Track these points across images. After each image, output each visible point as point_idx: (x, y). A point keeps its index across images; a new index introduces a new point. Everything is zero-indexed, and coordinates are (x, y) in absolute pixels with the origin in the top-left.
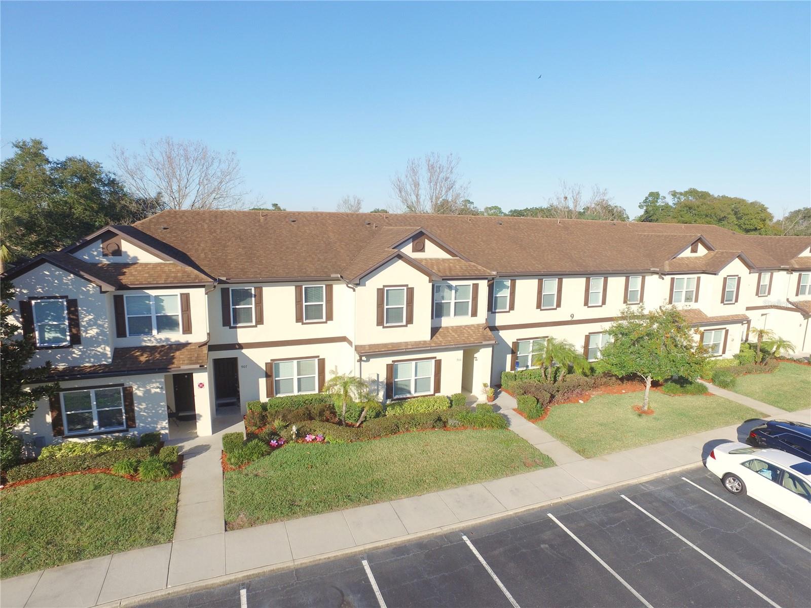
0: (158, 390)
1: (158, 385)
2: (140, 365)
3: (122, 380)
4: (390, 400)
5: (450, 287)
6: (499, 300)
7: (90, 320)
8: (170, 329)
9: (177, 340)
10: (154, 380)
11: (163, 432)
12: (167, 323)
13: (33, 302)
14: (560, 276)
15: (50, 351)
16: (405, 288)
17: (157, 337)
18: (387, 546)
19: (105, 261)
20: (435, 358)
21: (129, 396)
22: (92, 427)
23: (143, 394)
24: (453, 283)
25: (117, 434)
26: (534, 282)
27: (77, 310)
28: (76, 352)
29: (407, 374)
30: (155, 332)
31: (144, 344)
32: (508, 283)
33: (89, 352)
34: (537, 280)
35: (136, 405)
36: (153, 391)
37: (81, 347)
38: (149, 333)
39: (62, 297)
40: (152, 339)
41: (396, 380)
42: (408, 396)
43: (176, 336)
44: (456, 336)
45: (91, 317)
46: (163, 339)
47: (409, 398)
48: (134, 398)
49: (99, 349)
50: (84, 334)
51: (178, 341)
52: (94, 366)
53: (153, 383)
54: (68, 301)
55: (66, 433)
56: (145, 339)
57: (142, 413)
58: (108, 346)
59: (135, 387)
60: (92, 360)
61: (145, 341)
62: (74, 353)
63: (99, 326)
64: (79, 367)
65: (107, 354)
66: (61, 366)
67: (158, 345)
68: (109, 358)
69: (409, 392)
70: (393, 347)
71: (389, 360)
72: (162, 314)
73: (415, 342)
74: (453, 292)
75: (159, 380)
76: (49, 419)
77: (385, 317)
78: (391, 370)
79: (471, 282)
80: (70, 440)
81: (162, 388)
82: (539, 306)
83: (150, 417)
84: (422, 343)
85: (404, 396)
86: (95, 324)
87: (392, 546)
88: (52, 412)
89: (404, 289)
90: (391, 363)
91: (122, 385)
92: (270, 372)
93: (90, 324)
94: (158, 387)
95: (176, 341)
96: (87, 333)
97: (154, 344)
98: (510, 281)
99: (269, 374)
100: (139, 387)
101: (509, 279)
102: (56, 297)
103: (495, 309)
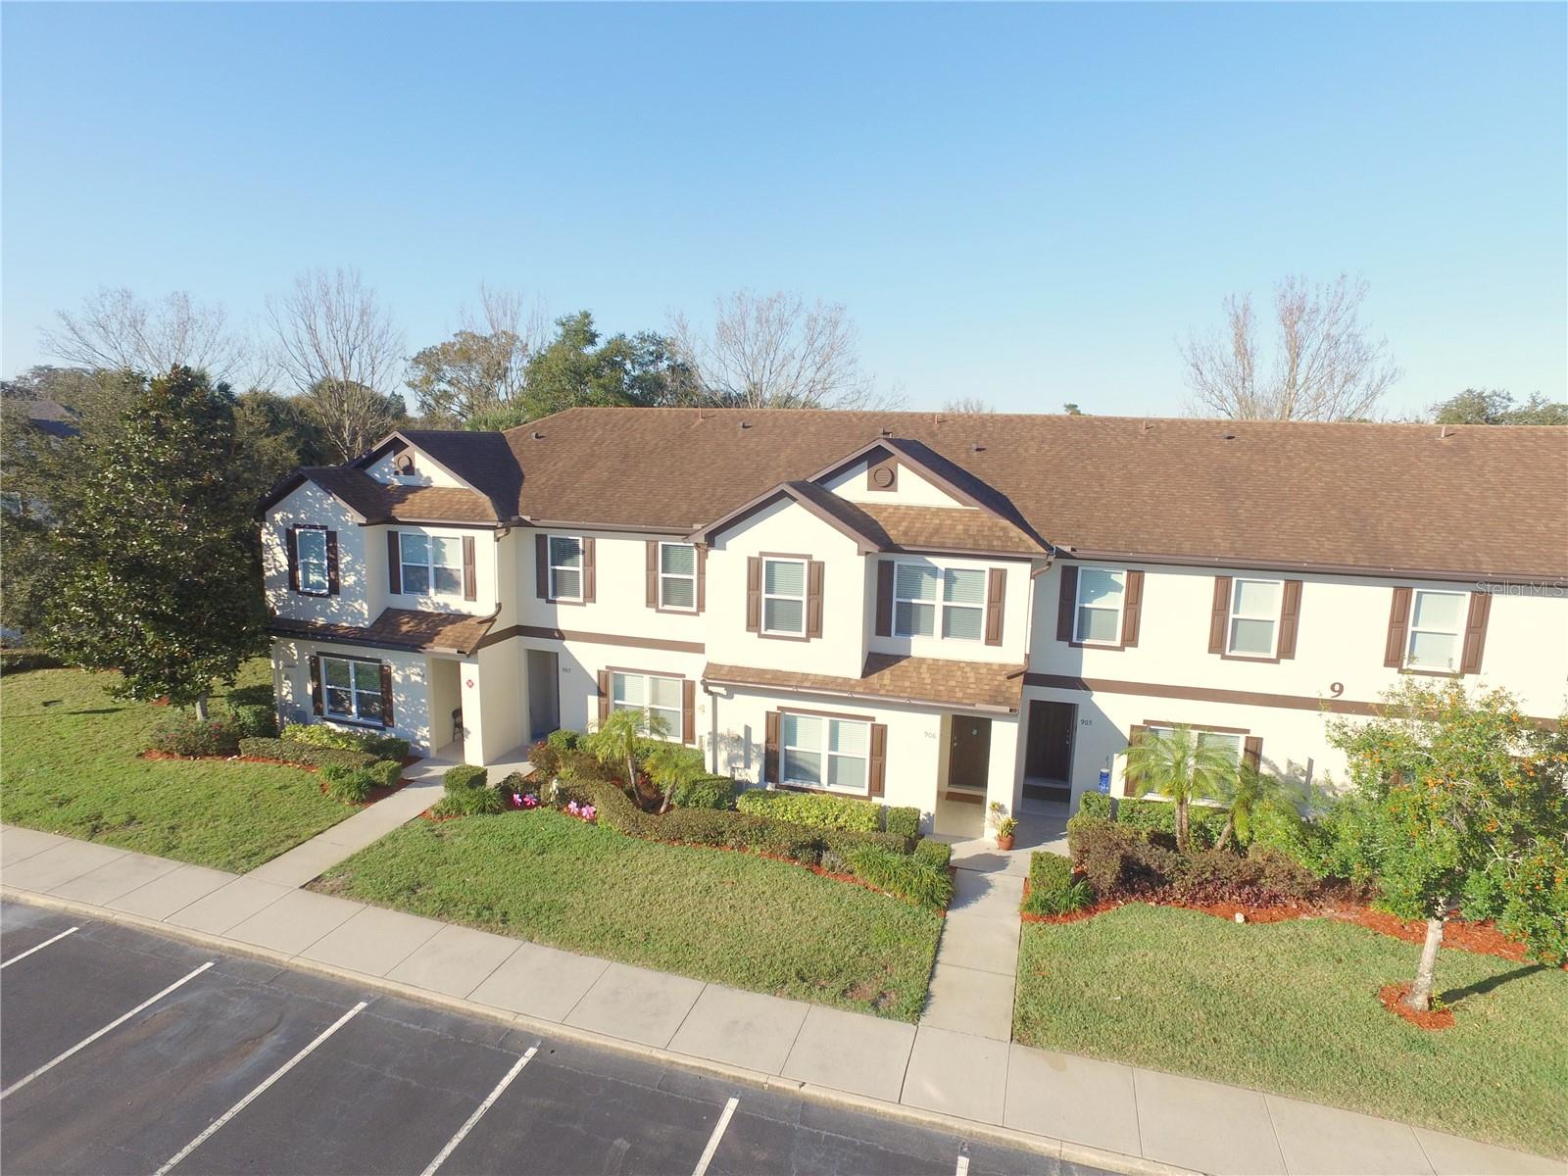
0: (419, 679)
1: (418, 670)
2: (397, 637)
3: (379, 655)
4: (774, 785)
5: (934, 572)
6: (1094, 617)
7: (348, 562)
8: (451, 591)
9: (458, 608)
10: (414, 663)
11: (423, 743)
12: (446, 581)
13: (297, 531)
14: (1295, 574)
15: (311, 599)
16: (805, 561)
17: (435, 600)
18: (418, 1000)
19: (396, 482)
20: (873, 719)
21: (385, 679)
22: (351, 713)
23: (403, 680)
24: (942, 563)
25: (373, 731)
26: (1203, 586)
27: (335, 547)
28: (335, 605)
29: (810, 740)
30: (432, 591)
31: (420, 608)
32: (1121, 578)
33: (347, 607)
34: (1213, 579)
35: (394, 694)
36: (414, 678)
37: (339, 599)
38: (425, 592)
39: (322, 528)
40: (429, 602)
41: (788, 748)
42: (814, 786)
43: (456, 602)
44: (928, 681)
45: (349, 558)
46: (442, 605)
47: (813, 791)
48: (393, 684)
49: (356, 605)
50: (342, 581)
51: (459, 611)
52: (351, 627)
53: (413, 666)
54: (328, 533)
55: (326, 714)
56: (421, 600)
57: (400, 708)
58: (365, 601)
59: (393, 668)
60: (349, 619)
61: (420, 603)
62: (332, 605)
63: (357, 573)
64: (336, 626)
65: (363, 614)
66: (321, 621)
67: (436, 612)
68: (366, 620)
69: (819, 781)
70: (773, 679)
71: (772, 704)
72: (440, 566)
73: (825, 676)
74: (940, 583)
75: (420, 664)
76: (310, 691)
77: (763, 616)
78: (779, 726)
79: (986, 565)
80: (329, 723)
81: (423, 676)
82: (1217, 645)
83: (409, 716)
84: (839, 681)
85: (805, 786)
86: (353, 569)
87: (425, 1003)
88: (313, 681)
89: (802, 564)
90: (775, 710)
91: (379, 661)
92: (607, 686)
93: (350, 568)
94: (419, 675)
95: (456, 610)
96: (345, 581)
97: (430, 610)
98: (1125, 573)
99: (603, 690)
100: (397, 669)
101: (1123, 569)
102: (315, 527)
103: (1081, 636)
